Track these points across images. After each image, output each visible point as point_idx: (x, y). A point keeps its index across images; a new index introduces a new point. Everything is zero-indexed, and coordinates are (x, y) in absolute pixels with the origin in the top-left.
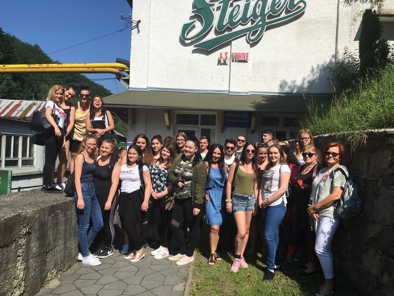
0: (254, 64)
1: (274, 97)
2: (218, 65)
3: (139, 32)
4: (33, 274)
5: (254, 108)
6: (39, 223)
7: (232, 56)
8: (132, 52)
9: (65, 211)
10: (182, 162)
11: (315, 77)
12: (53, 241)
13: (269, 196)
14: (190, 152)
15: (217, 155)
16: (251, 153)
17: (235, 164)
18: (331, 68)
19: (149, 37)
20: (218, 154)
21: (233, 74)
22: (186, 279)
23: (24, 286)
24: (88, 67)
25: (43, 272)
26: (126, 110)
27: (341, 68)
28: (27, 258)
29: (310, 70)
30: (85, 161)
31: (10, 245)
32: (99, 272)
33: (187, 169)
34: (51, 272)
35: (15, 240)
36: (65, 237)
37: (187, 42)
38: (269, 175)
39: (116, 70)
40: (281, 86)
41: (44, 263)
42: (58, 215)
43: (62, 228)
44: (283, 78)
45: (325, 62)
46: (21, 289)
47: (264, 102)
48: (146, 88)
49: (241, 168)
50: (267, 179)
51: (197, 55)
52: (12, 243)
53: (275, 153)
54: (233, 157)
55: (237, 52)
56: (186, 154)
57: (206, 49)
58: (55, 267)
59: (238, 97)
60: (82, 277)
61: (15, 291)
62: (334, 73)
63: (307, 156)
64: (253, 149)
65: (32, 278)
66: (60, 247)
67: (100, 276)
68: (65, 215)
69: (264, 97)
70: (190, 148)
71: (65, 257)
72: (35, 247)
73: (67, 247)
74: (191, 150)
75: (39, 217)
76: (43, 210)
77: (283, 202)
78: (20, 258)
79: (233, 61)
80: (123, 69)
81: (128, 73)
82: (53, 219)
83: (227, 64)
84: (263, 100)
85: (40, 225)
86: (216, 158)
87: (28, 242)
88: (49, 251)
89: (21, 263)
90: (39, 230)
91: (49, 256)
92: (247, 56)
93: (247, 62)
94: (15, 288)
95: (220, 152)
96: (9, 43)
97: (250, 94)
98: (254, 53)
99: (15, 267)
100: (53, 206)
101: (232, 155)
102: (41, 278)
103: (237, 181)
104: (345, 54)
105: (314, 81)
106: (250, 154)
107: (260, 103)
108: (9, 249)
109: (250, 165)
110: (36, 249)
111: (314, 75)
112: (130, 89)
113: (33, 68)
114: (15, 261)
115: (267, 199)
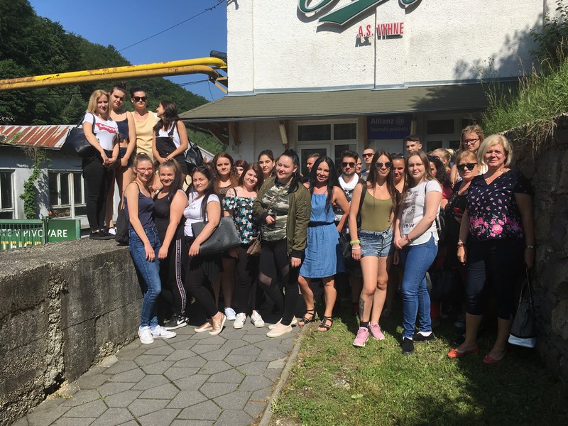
0: (412, 40)
1: (447, 88)
2: (356, 46)
3: (237, 7)
4: (75, 347)
5: (414, 108)
6: (80, 278)
7: (377, 29)
8: (229, 39)
9: (120, 263)
10: (274, 188)
11: (511, 52)
12: (105, 303)
13: (408, 231)
14: (285, 173)
15: (322, 173)
16: (384, 167)
17: (360, 186)
18: (536, 35)
19: (252, 13)
20: (325, 170)
21: (380, 58)
22: (289, 353)
23: (64, 363)
24: (169, 68)
25: (91, 346)
26: (226, 124)
27: (552, 33)
28: (64, 325)
29: (504, 40)
30: (140, 193)
31: (37, 307)
32: (172, 345)
33: (280, 198)
34: (105, 345)
35: (43, 301)
36: (124, 299)
37: (309, 15)
38: (409, 198)
39: (209, 68)
40: (457, 70)
41: (93, 333)
42: (109, 269)
43: (117, 286)
44: (460, 57)
45: (527, 27)
46: (58, 367)
47: (429, 97)
48: (251, 90)
49: (370, 191)
50: (406, 206)
51: (324, 34)
52: (39, 305)
53: (418, 164)
54: (356, 177)
55: (386, 23)
56: (280, 177)
57: (337, 23)
58: (110, 338)
59: (389, 92)
60: (148, 353)
61: (49, 370)
62: (542, 42)
63: (466, 168)
64: (388, 160)
65: (75, 352)
66: (117, 312)
67: (172, 350)
68: (121, 269)
69: (429, 89)
70: (286, 166)
71: (125, 326)
72: (75, 310)
73: (127, 313)
74: (287, 170)
75: (79, 271)
76: (85, 260)
77: (432, 239)
78: (53, 325)
79: (379, 38)
80: (217, 66)
81: (226, 70)
82: (102, 273)
83: (370, 44)
84: (428, 95)
85: (81, 281)
86: (322, 176)
87: (65, 304)
88: (99, 317)
89: (56, 332)
90: (81, 288)
91: (99, 323)
92: (401, 28)
93: (401, 37)
94: (48, 365)
95: (328, 168)
96: (72, 45)
97: (407, 86)
98: (413, 23)
99: (47, 337)
100: (100, 256)
101: (353, 174)
102: (89, 353)
103: (364, 212)
104: (557, 9)
105: (510, 57)
106: (384, 170)
107: (424, 99)
108: (34, 313)
109: (384, 187)
110: (78, 314)
111: (509, 48)
112: (229, 95)
113: (96, 74)
114: (46, 328)
115: (407, 235)
